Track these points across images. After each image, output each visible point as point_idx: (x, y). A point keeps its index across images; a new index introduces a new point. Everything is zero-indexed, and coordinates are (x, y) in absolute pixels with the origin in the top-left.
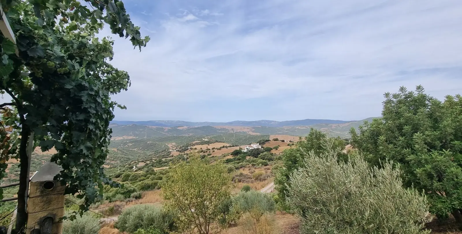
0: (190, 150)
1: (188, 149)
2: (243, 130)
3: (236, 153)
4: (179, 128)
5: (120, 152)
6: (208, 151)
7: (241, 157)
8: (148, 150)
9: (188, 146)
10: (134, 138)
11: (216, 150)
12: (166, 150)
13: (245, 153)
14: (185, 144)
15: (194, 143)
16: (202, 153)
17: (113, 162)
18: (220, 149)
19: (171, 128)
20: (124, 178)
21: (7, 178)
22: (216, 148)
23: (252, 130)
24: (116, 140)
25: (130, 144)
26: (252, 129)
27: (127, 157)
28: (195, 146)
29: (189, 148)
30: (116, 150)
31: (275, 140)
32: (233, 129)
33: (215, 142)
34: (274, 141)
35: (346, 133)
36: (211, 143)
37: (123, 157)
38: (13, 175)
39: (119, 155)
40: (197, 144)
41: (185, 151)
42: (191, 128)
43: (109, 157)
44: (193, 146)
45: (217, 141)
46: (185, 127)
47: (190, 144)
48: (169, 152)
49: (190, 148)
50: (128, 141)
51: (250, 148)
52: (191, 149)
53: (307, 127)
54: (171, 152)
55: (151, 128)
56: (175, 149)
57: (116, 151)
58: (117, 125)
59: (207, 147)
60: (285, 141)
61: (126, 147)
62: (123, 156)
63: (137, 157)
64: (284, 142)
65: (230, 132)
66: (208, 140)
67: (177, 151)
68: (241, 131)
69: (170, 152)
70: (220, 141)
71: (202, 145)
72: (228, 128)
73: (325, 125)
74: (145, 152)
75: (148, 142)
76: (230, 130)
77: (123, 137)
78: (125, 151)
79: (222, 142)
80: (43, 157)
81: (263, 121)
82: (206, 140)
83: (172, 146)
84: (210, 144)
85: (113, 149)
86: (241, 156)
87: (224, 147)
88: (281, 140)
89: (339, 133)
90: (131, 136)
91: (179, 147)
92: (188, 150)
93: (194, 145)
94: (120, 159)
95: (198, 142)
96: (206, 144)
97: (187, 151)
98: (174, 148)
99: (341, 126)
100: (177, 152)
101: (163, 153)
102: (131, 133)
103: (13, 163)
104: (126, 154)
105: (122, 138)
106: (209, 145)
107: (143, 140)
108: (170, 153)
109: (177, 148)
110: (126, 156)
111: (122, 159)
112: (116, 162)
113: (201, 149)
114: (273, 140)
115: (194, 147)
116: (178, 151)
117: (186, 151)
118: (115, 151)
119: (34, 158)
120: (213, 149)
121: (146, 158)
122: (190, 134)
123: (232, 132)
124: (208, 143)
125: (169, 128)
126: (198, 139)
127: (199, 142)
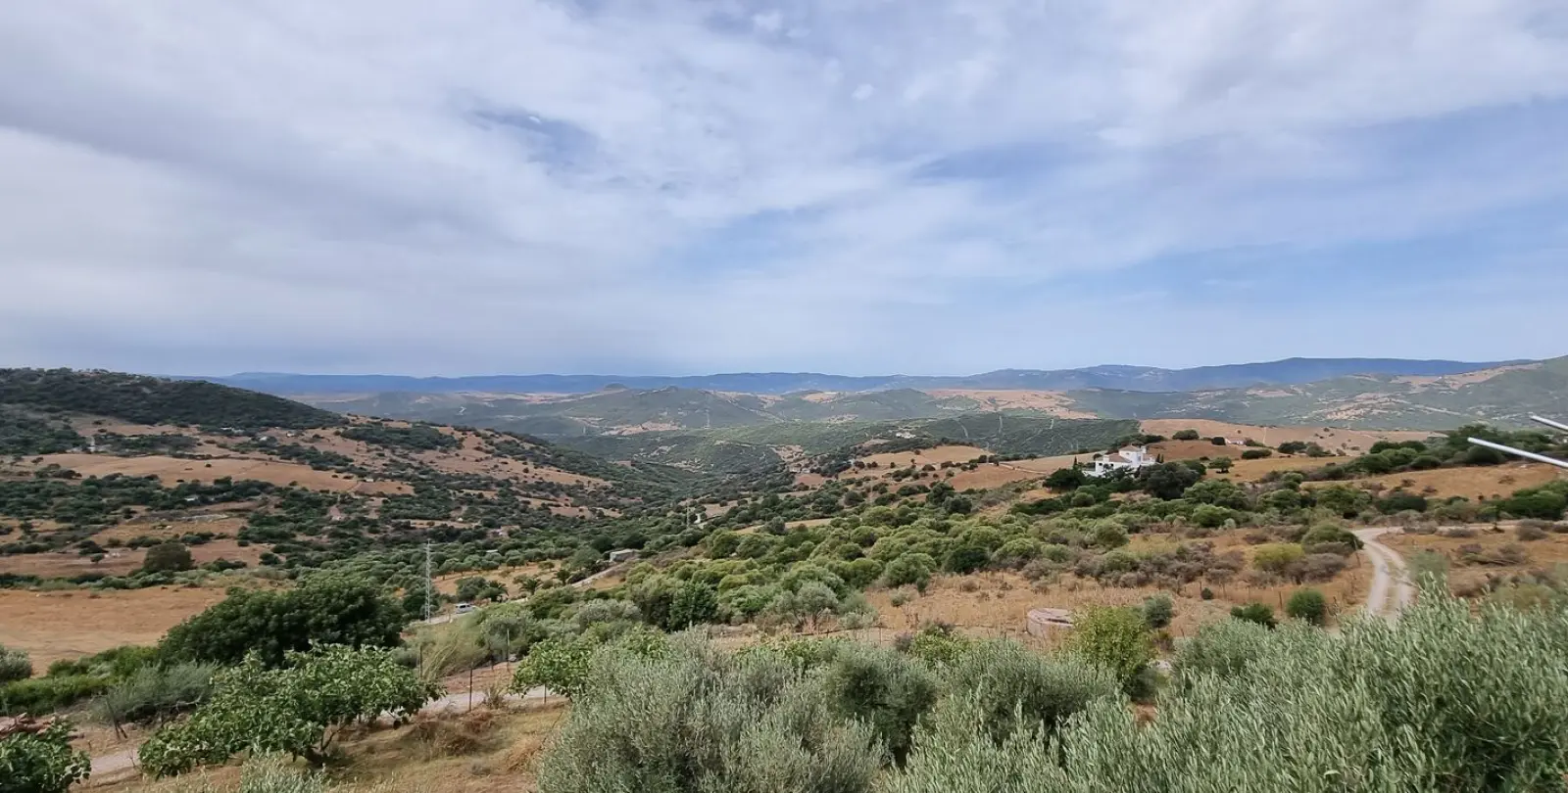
0: (857, 469)
1: (848, 466)
2: (1031, 403)
3: (1065, 481)
4: (809, 398)
5: (641, 471)
6: (931, 473)
7: (1090, 496)
8: (717, 467)
9: (845, 458)
10: (676, 428)
11: (957, 471)
12: (779, 469)
13: (1098, 481)
14: (839, 449)
15: (867, 444)
16: (911, 478)
17: (625, 501)
18: (972, 468)
19: (782, 396)
20: (720, 548)
21: (378, 536)
22: (954, 463)
23: (1066, 404)
24: (625, 434)
25: (666, 449)
26: (1064, 399)
27: (663, 486)
28: (870, 455)
29: (852, 461)
30: (627, 464)
31: (1182, 439)
32: (992, 400)
33: (940, 444)
34: (1179, 441)
35: (1480, 413)
36: (924, 448)
37: (651, 487)
38: (390, 527)
39: (640, 481)
40: (878, 449)
41: (840, 471)
42: (848, 398)
43: (614, 485)
44: (864, 456)
45: (944, 442)
46: (829, 394)
47: (855, 449)
48: (787, 476)
49: (856, 464)
50: (658, 439)
51: (1117, 465)
52: (861, 465)
53: (1293, 392)
54: (795, 473)
55: (722, 397)
56: (807, 466)
57: (630, 468)
58: (622, 390)
59: (913, 461)
60: (1226, 440)
61: (655, 456)
62: (650, 483)
63: (692, 488)
64: (1224, 444)
65: (984, 409)
66: (913, 436)
67: (812, 471)
68: (1023, 406)
69: (791, 476)
70: (956, 439)
71: (895, 452)
72: (977, 396)
73: (1375, 380)
74: (711, 472)
75: (718, 443)
76: (982, 403)
77: (644, 425)
78: (653, 469)
79: (963, 444)
80: (450, 481)
81: (1104, 368)
82: (907, 436)
83: (792, 457)
84: (921, 450)
85: (620, 463)
86: (1089, 492)
87: (982, 460)
88: (1209, 439)
89: (1445, 410)
90: (667, 421)
91: (818, 457)
92: (850, 470)
93: (867, 453)
94: (645, 493)
95: (882, 442)
96: (908, 450)
97: (846, 471)
98: (802, 463)
99: (1457, 381)
100: (814, 474)
101: (769, 476)
102: (666, 413)
103: (384, 496)
104: (656, 478)
105: (640, 429)
106: (918, 453)
107: (702, 435)
108: (793, 477)
109: (811, 463)
110: (658, 485)
111: (650, 493)
112: (633, 501)
113: (893, 466)
114: (1174, 438)
115: (866, 461)
116: (818, 471)
117: (842, 473)
118: (627, 469)
119: (430, 484)
120: (945, 465)
121: (717, 491)
122: (845, 416)
123: (991, 410)
124: (916, 446)
125: (778, 398)
126: (875, 431)
127: (885, 444)
